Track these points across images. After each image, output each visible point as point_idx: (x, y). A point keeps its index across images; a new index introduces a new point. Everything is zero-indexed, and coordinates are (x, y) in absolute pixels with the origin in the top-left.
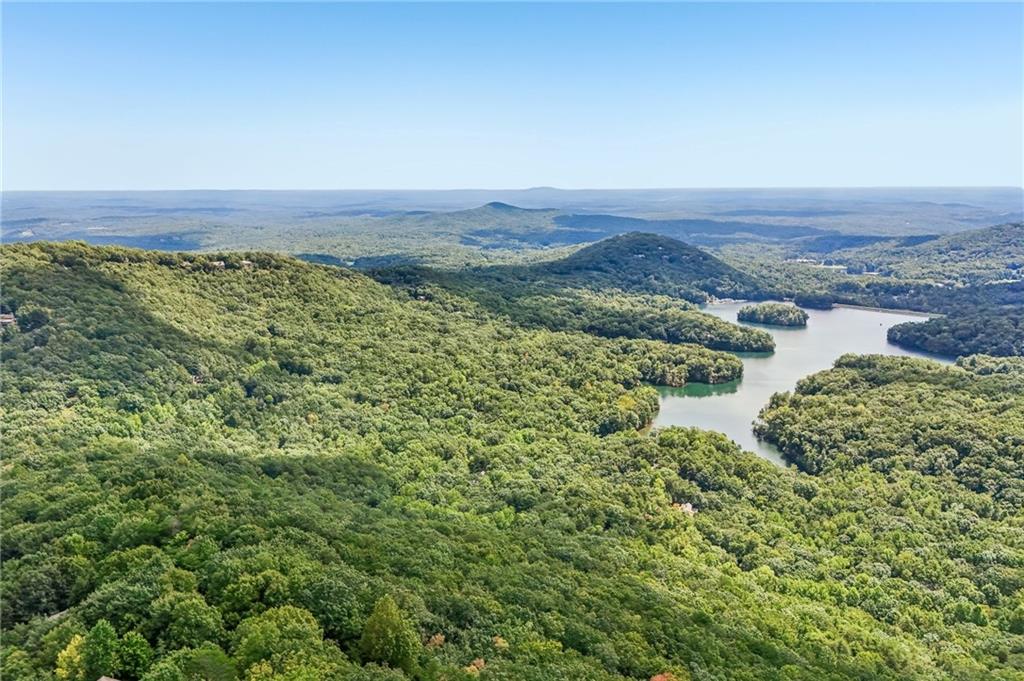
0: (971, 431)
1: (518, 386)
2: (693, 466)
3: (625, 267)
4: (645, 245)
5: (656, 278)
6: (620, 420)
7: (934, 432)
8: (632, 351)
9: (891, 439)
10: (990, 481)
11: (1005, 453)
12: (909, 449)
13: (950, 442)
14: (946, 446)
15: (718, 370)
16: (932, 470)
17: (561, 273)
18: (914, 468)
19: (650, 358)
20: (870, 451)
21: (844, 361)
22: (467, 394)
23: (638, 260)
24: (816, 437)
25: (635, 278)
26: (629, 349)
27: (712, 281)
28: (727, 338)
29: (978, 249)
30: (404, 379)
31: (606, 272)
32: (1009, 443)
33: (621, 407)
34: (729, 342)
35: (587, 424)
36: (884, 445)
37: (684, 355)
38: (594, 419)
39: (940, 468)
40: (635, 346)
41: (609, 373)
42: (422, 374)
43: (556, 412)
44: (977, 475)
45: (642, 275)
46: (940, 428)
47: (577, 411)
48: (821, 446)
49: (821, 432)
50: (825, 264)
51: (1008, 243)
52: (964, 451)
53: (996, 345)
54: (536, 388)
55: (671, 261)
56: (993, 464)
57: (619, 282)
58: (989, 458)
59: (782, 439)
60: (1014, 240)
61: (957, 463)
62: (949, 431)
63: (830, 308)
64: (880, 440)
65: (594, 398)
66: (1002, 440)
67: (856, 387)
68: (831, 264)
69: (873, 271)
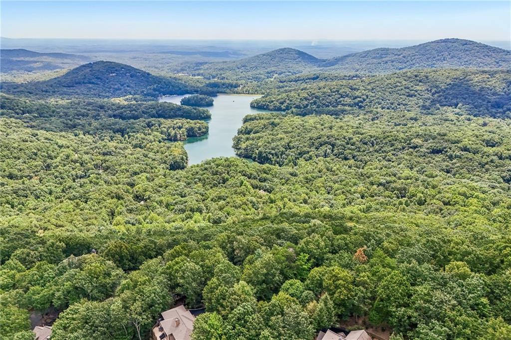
0: (332, 137)
1: (110, 152)
2: (248, 173)
3: (107, 81)
4: (114, 68)
5: (128, 86)
6: (178, 160)
7: (320, 140)
8: (152, 125)
9: (305, 146)
10: (349, 155)
11: (348, 144)
12: (313, 149)
13: (326, 143)
14: (327, 145)
15: (200, 129)
16: (326, 156)
17: (69, 87)
18: (319, 156)
19: (164, 127)
20: (299, 153)
21: (249, 118)
22: (86, 161)
23: (113, 76)
24: (273, 152)
25: (116, 87)
26: (150, 124)
27: (157, 86)
28: (189, 113)
29: (253, 66)
30: (35, 160)
31: (97, 84)
32: (348, 139)
33: (176, 153)
34: (190, 116)
35: (163, 165)
36: (305, 149)
37: (180, 124)
38: (165, 162)
39: (328, 154)
40: (153, 122)
41: (151, 137)
42: (46, 155)
43: (145, 162)
44: (342, 154)
45: (119, 85)
46: (320, 138)
47: (154, 160)
48: (276, 154)
49: (273, 149)
50: (192, 76)
51: (263, 63)
52: (333, 146)
53: (295, 104)
54: (123, 152)
55: (132, 76)
56: (346, 149)
57: (107, 89)
58: (344, 146)
59: (254, 155)
60: (265, 62)
61: (333, 151)
62: (325, 139)
63: (216, 96)
64: (301, 147)
65: (158, 152)
66: (344, 138)
67: (267, 128)
68: (195, 76)
69: (214, 78)
